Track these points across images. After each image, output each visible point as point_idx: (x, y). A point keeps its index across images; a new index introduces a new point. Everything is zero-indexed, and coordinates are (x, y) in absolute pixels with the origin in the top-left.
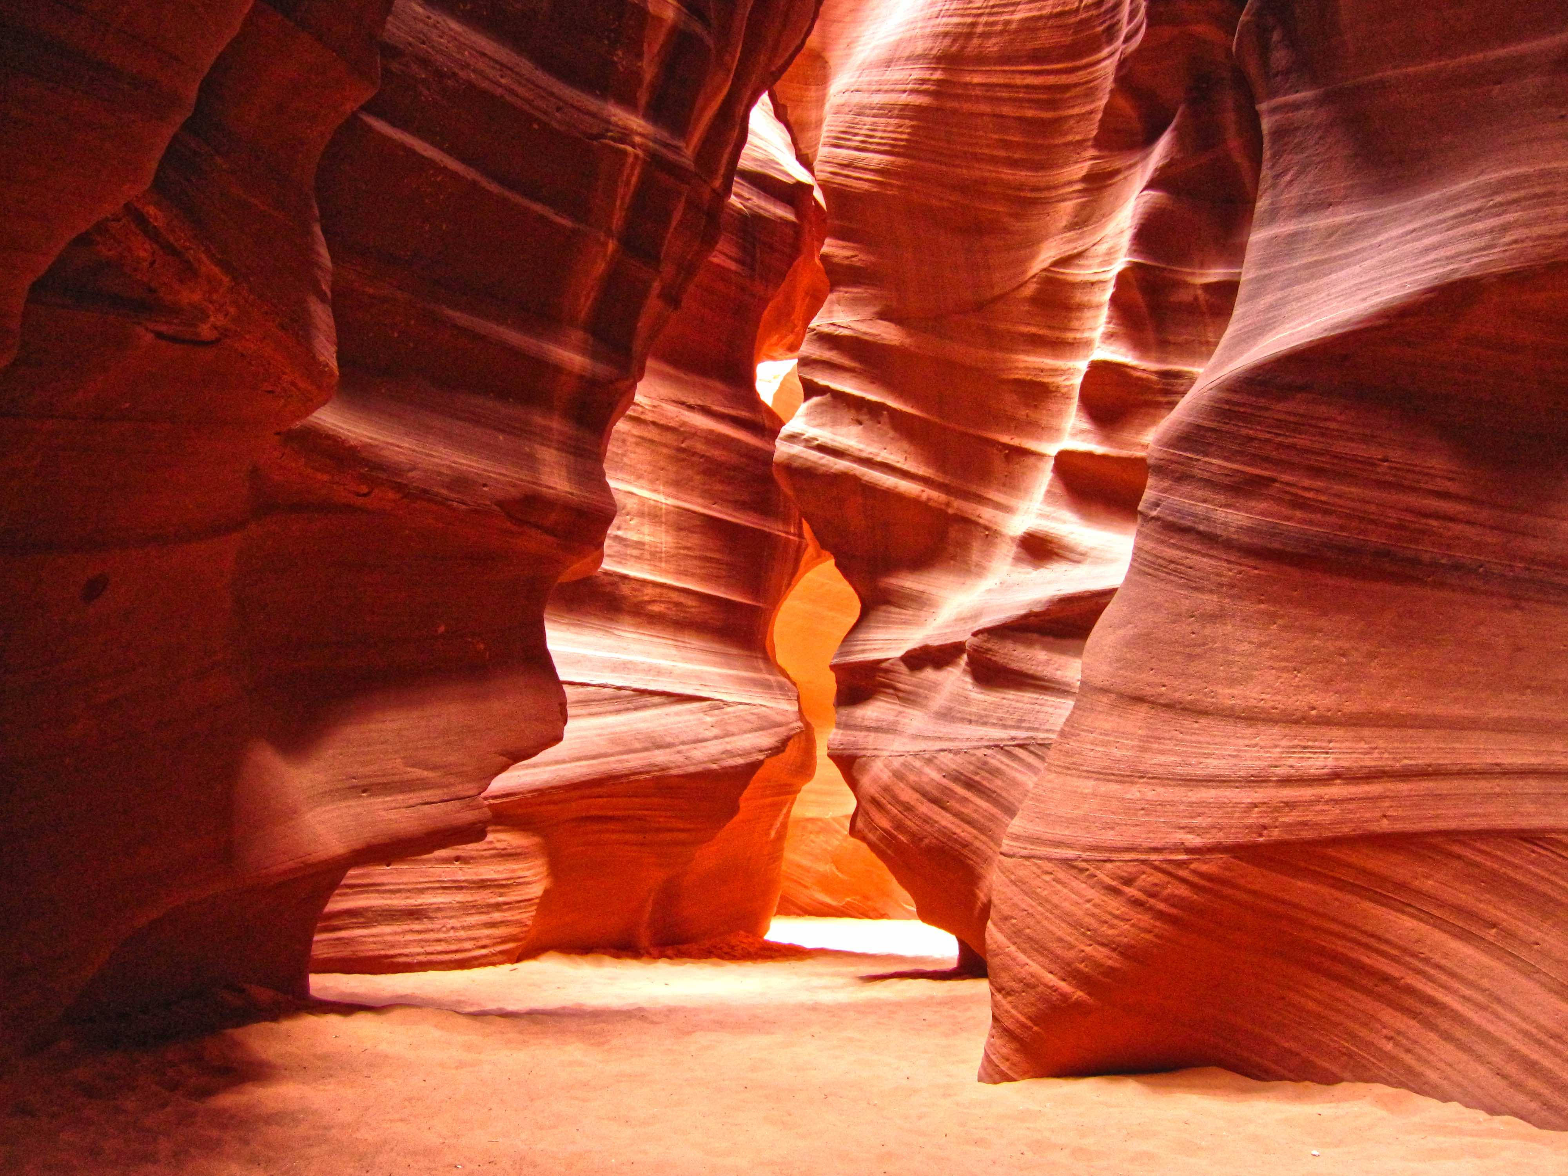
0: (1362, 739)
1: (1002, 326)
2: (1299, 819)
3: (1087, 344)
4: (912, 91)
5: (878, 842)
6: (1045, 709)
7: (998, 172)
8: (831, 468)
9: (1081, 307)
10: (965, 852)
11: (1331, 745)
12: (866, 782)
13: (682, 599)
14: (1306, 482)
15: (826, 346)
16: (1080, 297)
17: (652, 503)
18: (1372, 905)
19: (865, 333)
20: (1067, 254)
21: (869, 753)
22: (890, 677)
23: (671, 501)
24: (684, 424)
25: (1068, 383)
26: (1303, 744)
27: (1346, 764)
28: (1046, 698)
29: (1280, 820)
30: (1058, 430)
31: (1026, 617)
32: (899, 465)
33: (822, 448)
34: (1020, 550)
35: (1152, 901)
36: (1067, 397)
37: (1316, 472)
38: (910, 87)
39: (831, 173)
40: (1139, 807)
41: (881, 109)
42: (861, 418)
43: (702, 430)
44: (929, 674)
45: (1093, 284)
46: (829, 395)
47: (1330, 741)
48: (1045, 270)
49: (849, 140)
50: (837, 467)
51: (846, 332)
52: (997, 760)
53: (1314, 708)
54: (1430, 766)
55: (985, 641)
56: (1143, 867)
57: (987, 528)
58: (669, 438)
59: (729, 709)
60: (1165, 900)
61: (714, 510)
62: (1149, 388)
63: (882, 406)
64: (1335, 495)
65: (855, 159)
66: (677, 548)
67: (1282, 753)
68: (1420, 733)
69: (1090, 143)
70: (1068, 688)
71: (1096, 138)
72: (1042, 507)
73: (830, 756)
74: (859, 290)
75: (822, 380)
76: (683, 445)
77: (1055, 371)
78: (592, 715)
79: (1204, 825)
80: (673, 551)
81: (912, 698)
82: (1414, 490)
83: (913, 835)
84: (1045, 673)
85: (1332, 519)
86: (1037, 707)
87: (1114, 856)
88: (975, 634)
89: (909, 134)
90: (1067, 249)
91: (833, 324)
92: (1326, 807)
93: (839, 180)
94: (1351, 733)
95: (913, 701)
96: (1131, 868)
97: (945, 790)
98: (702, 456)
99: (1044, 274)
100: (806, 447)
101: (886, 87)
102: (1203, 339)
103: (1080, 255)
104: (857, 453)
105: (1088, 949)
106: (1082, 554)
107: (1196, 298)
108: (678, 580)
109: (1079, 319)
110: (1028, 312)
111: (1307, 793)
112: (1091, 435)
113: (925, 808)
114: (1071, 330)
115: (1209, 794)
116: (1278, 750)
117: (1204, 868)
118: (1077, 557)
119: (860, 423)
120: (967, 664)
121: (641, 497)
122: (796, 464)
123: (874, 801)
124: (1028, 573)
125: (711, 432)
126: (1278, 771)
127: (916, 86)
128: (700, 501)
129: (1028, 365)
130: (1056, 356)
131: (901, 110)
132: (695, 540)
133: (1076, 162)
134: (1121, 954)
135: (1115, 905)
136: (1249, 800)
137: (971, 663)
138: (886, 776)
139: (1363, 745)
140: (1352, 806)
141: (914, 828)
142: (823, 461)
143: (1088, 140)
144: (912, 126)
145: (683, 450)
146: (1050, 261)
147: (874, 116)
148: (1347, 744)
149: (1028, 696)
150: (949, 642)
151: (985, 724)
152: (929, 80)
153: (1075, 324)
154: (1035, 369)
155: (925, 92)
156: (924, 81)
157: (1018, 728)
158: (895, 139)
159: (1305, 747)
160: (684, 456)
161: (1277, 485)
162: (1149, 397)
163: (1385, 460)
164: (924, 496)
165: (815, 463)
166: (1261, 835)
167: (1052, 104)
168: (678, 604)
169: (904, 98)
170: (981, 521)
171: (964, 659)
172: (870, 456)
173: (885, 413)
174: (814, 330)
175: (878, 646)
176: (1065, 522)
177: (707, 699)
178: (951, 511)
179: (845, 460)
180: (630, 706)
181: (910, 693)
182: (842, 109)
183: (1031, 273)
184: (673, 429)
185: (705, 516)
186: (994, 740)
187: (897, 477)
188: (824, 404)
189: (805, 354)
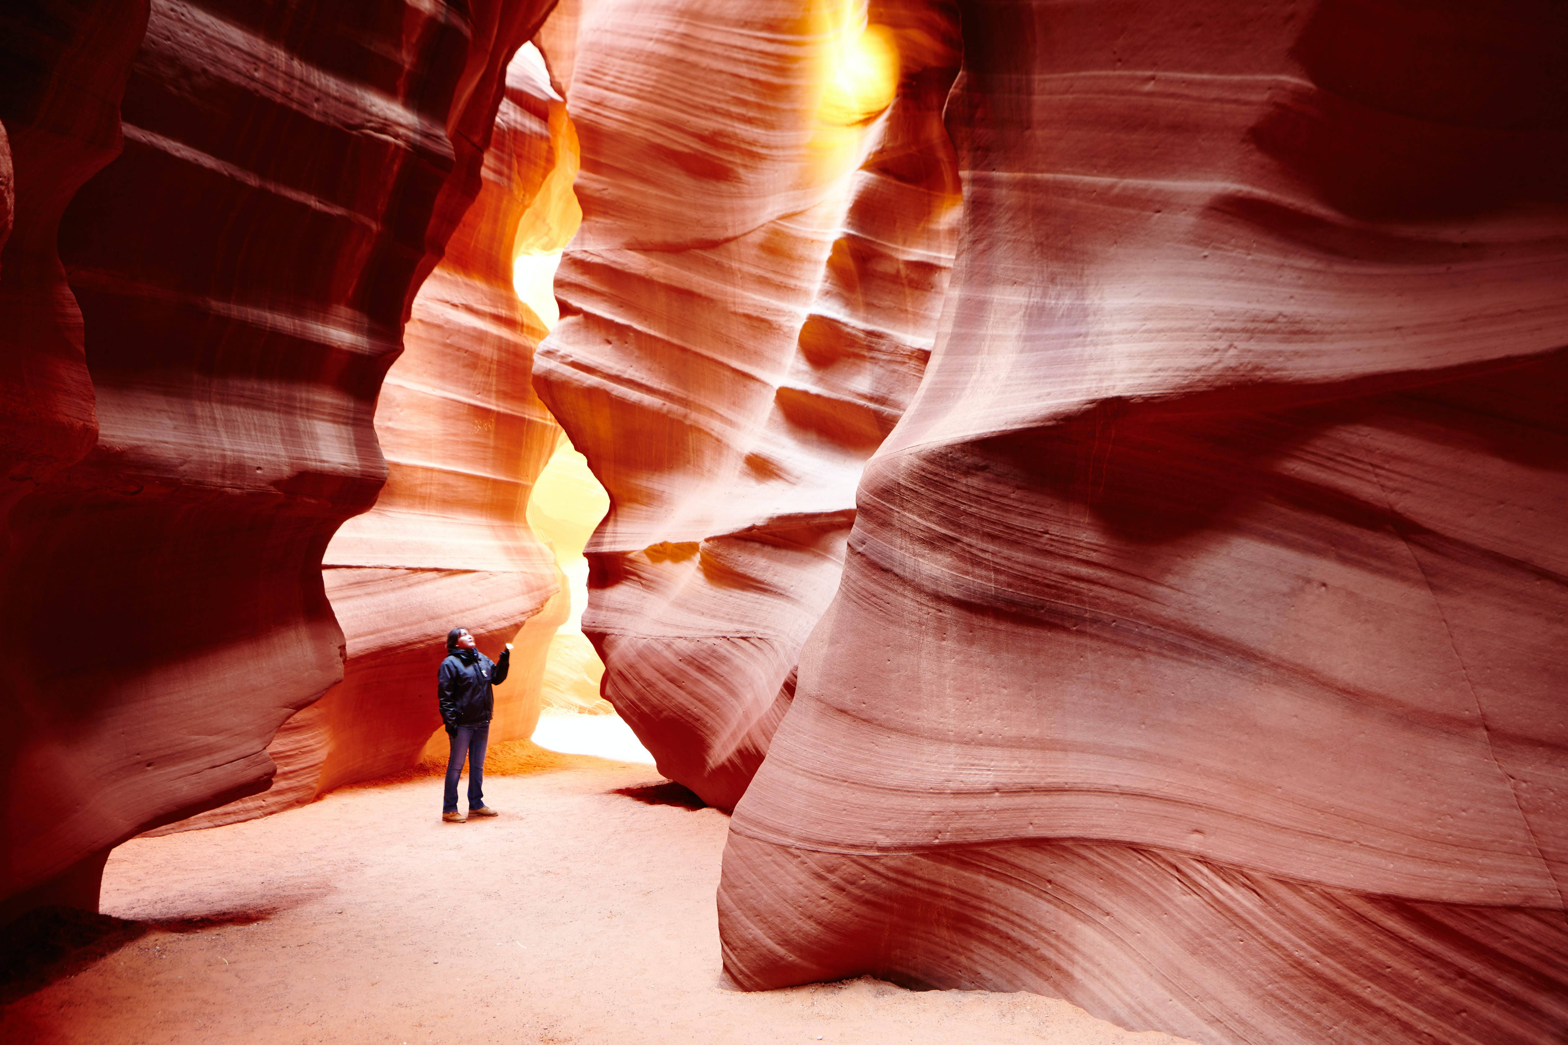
0: (1016, 759)
1: (735, 265)
2: (967, 825)
3: (806, 293)
4: (658, 41)
5: (624, 709)
6: (764, 608)
7: (733, 127)
8: (584, 383)
9: (801, 259)
10: (697, 724)
11: (993, 764)
12: (613, 655)
13: (451, 480)
14: (984, 546)
15: (580, 271)
16: (801, 250)
17: (420, 395)
18: (1018, 891)
19: (614, 262)
20: (791, 210)
21: (616, 632)
22: (633, 566)
23: (438, 393)
24: (448, 321)
25: (790, 324)
26: (971, 762)
27: (1004, 780)
28: (766, 598)
29: (952, 825)
30: (780, 363)
31: (750, 529)
32: (643, 382)
33: (575, 365)
34: (745, 465)
35: (849, 888)
36: (788, 336)
37: (993, 538)
38: (656, 36)
40: (842, 807)
41: (629, 52)
42: (610, 338)
43: (466, 328)
44: (668, 566)
45: (812, 242)
46: (581, 316)
47: (992, 760)
48: (772, 222)
49: (599, 79)
50: (589, 382)
51: (598, 260)
52: (724, 648)
53: (981, 732)
54: (1066, 783)
55: (715, 547)
56: (843, 860)
57: (718, 440)
58: (436, 334)
59: (493, 579)
60: (860, 887)
61: (477, 399)
62: (856, 343)
63: (628, 328)
64: (1005, 558)
65: (605, 98)
66: (444, 434)
67: (955, 769)
68: (1060, 755)
70: (783, 592)
72: (764, 431)
73: (584, 631)
74: (609, 222)
75: (575, 301)
76: (448, 341)
77: (779, 312)
78: (368, 594)
79: (893, 828)
80: (441, 438)
82: (1067, 557)
83: (654, 707)
84: (764, 578)
85: (1002, 578)
86: (757, 606)
87: (820, 848)
88: (707, 540)
89: (655, 81)
90: (790, 208)
91: (586, 251)
92: (987, 816)
93: (590, 116)
94: (1007, 753)
95: (654, 588)
96: (834, 860)
97: (681, 671)
98: (466, 351)
99: (772, 225)
100: (562, 363)
101: (633, 33)
102: (903, 307)
103: (801, 213)
104: (607, 371)
105: (799, 922)
106: (797, 478)
107: (898, 271)
108: (445, 463)
109: (800, 269)
110: (757, 256)
111: (973, 803)
112: (807, 376)
113: (664, 685)
114: (793, 277)
115: (896, 801)
116: (952, 766)
117: (891, 863)
119: (609, 342)
120: (700, 563)
121: (409, 389)
122: (553, 378)
123: (620, 674)
124: (752, 487)
125: (475, 329)
126: (951, 784)
128: (465, 391)
129: (755, 302)
130: (781, 299)
131: (648, 57)
132: (462, 427)
134: (825, 927)
135: (821, 888)
136: (928, 809)
137: (703, 561)
138: (632, 655)
139: (1016, 764)
140: (1006, 815)
141: (655, 701)
142: (576, 377)
144: (658, 74)
145: (446, 345)
146: (776, 215)
147: (623, 59)
148: (1005, 763)
149: (750, 597)
150: (685, 541)
151: (714, 617)
153: (797, 273)
154: (761, 307)
156: (669, 33)
157: (742, 622)
158: (642, 84)
159: (973, 765)
160: (449, 351)
161: (959, 544)
162: (856, 350)
163: (1047, 533)
164: (665, 409)
165: (570, 377)
166: (937, 838)
167: (781, 71)
168: (446, 485)
169: (650, 46)
170: (713, 433)
171: (697, 558)
172: (618, 373)
173: (632, 334)
174: (568, 255)
175: (624, 539)
176: (784, 447)
177: (474, 571)
178: (688, 422)
179: (596, 376)
180: (403, 583)
181: (652, 581)
182: (592, 47)
183: (760, 222)
184: (439, 327)
185: (470, 405)
186: (722, 631)
187: (642, 392)
188: (578, 324)
189: (560, 277)
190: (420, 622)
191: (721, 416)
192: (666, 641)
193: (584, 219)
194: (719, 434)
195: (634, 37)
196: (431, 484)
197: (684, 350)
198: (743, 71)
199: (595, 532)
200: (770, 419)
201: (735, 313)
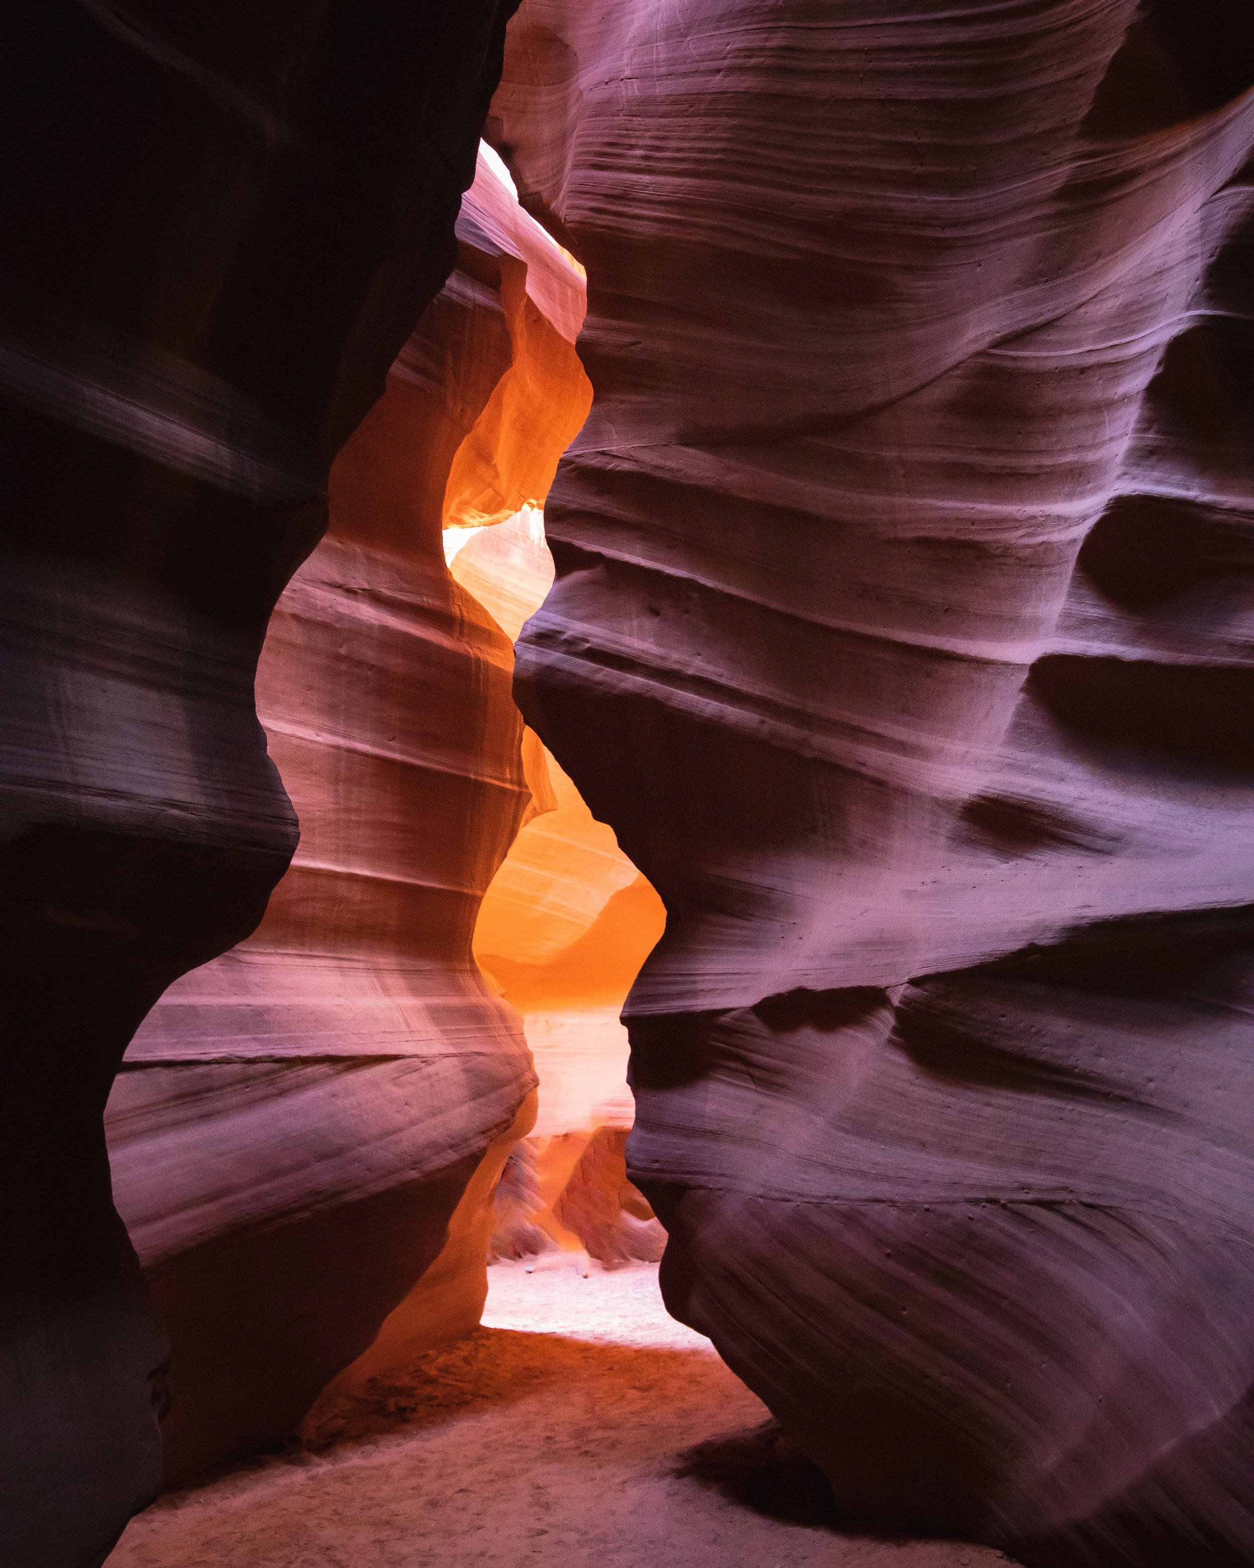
1: (889, 454)
3: (1088, 471)
4: (731, 70)
6: (1084, 1131)
8: (613, 687)
15: (594, 489)
16: (1051, 395)
17: (296, 742)
19: (656, 467)
20: (1022, 326)
22: (733, 1040)
23: (326, 738)
24: (340, 617)
28: (1081, 1108)
31: (1025, 953)
32: (722, 681)
33: (597, 655)
34: (963, 824)
38: (726, 63)
39: (592, 209)
41: (673, 103)
42: (657, 604)
44: (809, 1038)
45: (1083, 370)
46: (600, 568)
48: (980, 354)
49: (620, 156)
50: (623, 685)
51: (626, 466)
52: (996, 1226)
55: (940, 997)
57: (879, 783)
58: (321, 639)
59: (430, 1069)
61: (391, 749)
63: (689, 584)
65: (632, 186)
66: (337, 811)
69: (1073, 132)
71: (1086, 121)
72: (1004, 751)
73: (632, 1179)
74: (644, 399)
75: (587, 543)
76: (343, 651)
77: (1003, 523)
80: (331, 816)
81: (777, 1079)
84: (1071, 1061)
86: (1065, 1127)
88: (911, 982)
89: (728, 140)
90: (1022, 318)
91: (603, 453)
93: (605, 220)
95: (783, 1086)
97: (892, 1282)
98: (372, 667)
99: (979, 361)
100: (566, 653)
101: (683, 68)
103: (1049, 325)
104: (654, 663)
106: (1112, 839)
108: (337, 861)
110: (941, 427)
112: (1108, 629)
118: (1101, 844)
119: (655, 612)
120: (895, 1032)
122: (554, 681)
124: (989, 866)
125: (385, 629)
127: (739, 61)
128: (371, 736)
129: (943, 514)
131: (712, 102)
133: (1040, 170)
137: (903, 1029)
142: (599, 677)
143: (1070, 126)
144: (732, 128)
145: (338, 658)
146: (988, 339)
147: (662, 116)
149: (1040, 1106)
151: (956, 1152)
152: (762, 49)
154: (958, 519)
155: (756, 70)
156: (751, 52)
157: (1030, 1166)
158: (702, 151)
160: (343, 667)
164: (765, 729)
165: (586, 679)
168: (340, 901)
169: (716, 82)
171: (886, 1021)
172: (676, 667)
173: (696, 595)
174: (571, 462)
175: (710, 986)
176: (1062, 780)
177: (395, 1058)
178: (808, 754)
179: (636, 673)
180: (271, 1090)
181: (777, 1072)
182: (603, 108)
183: (951, 361)
184: (325, 627)
185: (377, 758)
186: (983, 1188)
187: (722, 702)
188: (593, 582)
189: (556, 502)
190: (301, 1166)
191: (878, 735)
192: (844, 1207)
193: (596, 400)
194: (877, 769)
195: (684, 75)
196: (314, 899)
197: (793, 620)
198: (905, 90)
199: (641, 975)
200: (1016, 726)
201: (897, 542)
